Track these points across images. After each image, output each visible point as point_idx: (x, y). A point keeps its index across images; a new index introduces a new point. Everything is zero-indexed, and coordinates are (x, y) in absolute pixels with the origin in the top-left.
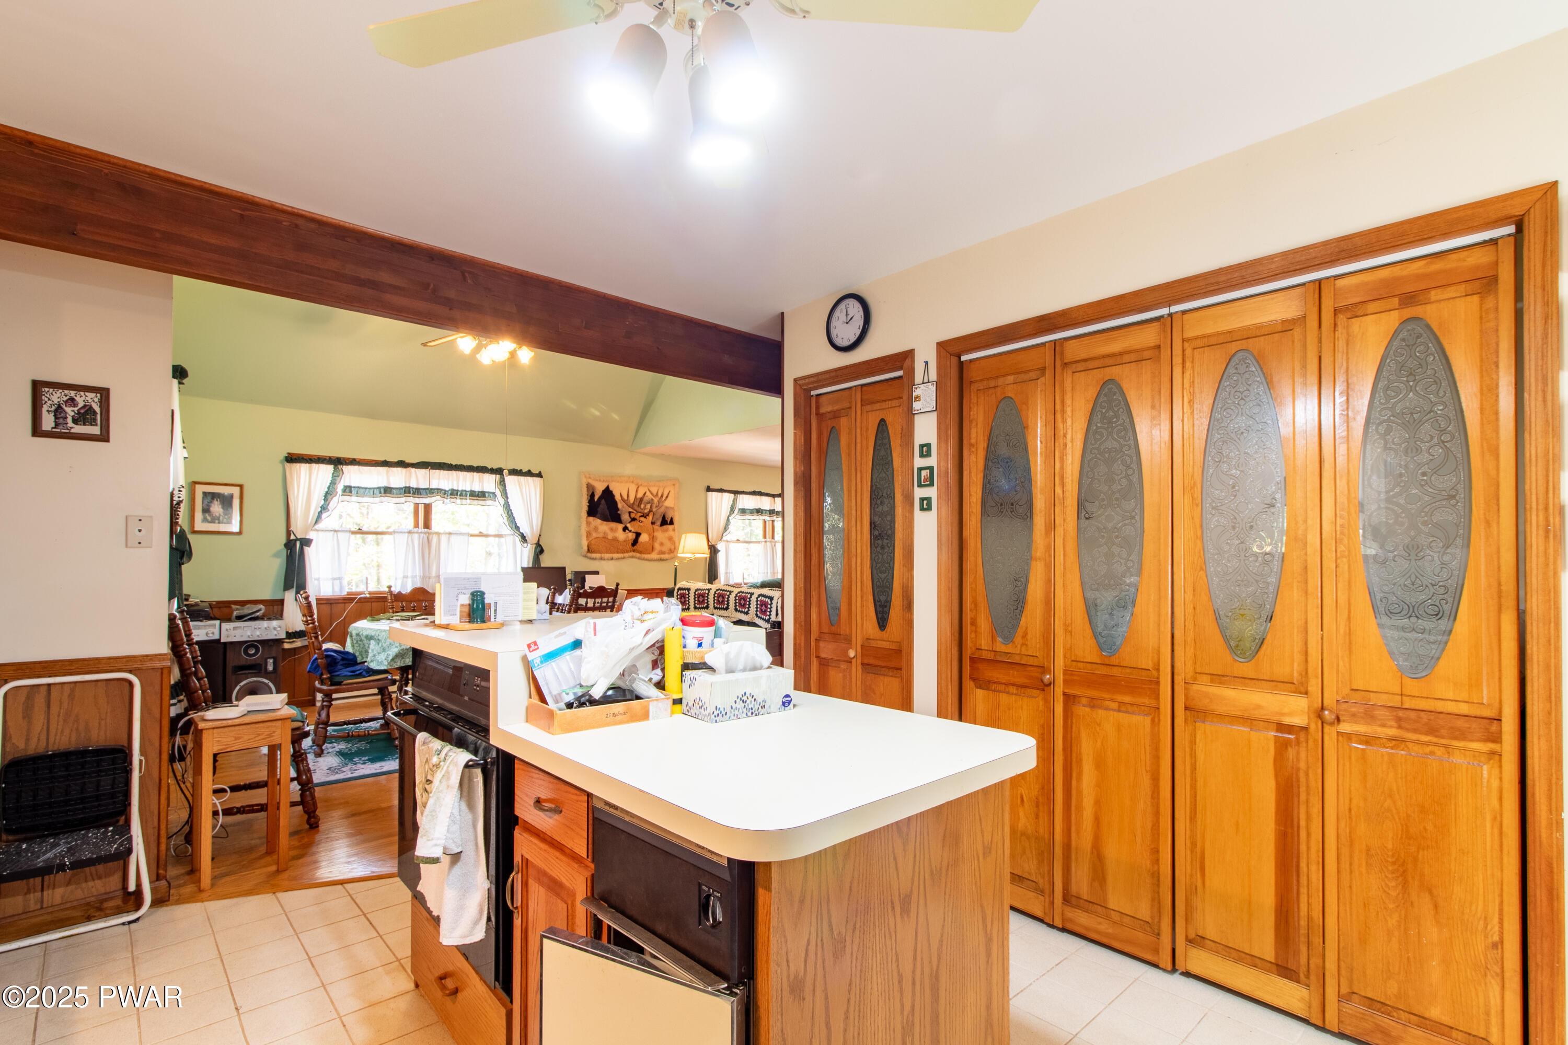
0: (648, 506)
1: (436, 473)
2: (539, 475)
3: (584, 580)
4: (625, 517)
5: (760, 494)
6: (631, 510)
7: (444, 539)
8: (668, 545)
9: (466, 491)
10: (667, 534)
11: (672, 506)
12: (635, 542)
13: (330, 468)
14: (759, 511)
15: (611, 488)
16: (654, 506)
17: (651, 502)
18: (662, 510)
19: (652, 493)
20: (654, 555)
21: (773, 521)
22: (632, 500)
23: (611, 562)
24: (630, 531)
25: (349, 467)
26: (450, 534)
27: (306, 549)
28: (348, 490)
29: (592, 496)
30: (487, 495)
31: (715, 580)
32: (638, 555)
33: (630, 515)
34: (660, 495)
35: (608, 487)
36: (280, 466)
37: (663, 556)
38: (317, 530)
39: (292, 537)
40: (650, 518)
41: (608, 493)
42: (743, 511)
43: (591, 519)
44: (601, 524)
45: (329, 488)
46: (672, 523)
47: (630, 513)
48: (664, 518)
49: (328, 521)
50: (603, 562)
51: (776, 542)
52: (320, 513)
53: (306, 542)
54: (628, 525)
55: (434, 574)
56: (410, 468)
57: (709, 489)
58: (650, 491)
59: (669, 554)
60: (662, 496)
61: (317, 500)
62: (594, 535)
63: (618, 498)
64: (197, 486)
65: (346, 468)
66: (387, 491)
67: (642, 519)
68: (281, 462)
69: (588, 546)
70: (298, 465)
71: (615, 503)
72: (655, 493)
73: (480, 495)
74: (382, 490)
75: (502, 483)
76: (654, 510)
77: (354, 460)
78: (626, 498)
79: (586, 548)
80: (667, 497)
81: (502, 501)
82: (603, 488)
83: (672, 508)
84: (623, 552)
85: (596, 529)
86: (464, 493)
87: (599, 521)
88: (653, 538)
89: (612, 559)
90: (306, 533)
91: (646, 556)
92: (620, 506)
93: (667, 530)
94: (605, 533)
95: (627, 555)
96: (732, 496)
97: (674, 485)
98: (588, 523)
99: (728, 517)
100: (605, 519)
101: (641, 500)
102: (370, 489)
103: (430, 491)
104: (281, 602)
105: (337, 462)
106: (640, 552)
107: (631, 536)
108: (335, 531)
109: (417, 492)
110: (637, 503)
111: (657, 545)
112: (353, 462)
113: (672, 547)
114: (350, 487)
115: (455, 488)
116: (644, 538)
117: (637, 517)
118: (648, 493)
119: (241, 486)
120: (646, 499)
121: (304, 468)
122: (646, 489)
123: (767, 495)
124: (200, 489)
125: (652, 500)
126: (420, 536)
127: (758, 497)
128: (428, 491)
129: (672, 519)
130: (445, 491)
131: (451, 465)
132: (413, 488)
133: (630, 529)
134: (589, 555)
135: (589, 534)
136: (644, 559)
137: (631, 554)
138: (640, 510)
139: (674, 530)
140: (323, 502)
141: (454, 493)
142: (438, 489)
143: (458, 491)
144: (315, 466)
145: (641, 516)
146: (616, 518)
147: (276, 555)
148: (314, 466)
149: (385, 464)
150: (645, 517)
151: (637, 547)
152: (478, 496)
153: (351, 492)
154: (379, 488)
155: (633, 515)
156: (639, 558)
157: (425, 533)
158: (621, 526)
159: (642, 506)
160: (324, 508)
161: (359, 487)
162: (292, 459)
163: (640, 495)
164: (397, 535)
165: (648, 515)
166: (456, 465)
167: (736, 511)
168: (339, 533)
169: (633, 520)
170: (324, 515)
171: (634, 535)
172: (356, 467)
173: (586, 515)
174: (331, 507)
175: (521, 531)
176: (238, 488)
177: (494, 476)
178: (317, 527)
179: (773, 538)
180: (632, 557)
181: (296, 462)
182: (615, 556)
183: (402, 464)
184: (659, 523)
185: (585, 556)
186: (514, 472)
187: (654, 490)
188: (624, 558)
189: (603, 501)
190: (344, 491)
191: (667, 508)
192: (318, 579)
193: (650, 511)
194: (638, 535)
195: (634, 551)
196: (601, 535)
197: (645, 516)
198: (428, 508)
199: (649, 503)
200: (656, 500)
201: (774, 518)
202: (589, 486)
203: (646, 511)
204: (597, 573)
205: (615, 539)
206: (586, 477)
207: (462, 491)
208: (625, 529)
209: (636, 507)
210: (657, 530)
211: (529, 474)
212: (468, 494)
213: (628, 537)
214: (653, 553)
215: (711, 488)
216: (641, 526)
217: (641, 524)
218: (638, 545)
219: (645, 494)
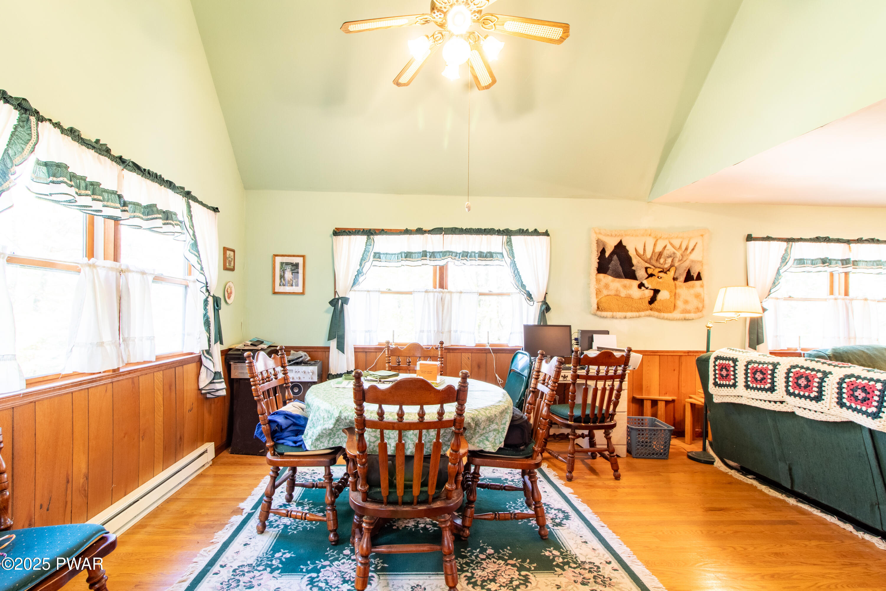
0: (669, 260)
1: (449, 238)
2: (546, 234)
3: (591, 340)
4: (641, 273)
5: (827, 240)
6: (648, 265)
7: (455, 296)
8: (694, 303)
9: (475, 252)
10: (692, 291)
11: (700, 259)
12: (652, 300)
13: (365, 237)
14: (824, 261)
15: (624, 243)
16: (677, 260)
17: (672, 256)
18: (686, 265)
19: (673, 247)
20: (676, 314)
21: (847, 274)
22: (649, 255)
23: (624, 321)
24: (647, 288)
25: (379, 236)
26: (461, 292)
27: (345, 305)
28: (377, 256)
29: (603, 251)
30: (494, 255)
31: (758, 343)
32: (656, 314)
33: (646, 271)
34: (684, 248)
35: (621, 242)
36: (331, 239)
37: (687, 316)
38: (355, 291)
39: (337, 297)
40: (671, 274)
41: (620, 248)
42: (801, 262)
43: (601, 276)
44: (613, 281)
45: (363, 256)
46: (699, 278)
47: (646, 268)
48: (689, 272)
49: (364, 283)
50: (615, 321)
51: (851, 300)
52: (357, 276)
53: (345, 300)
54: (645, 282)
55: (446, 329)
56: (427, 235)
57: (749, 238)
58: (671, 244)
59: (695, 313)
60: (686, 249)
61: (355, 267)
62: (605, 292)
63: (632, 253)
64: (277, 258)
65: (376, 238)
66: (408, 255)
67: (661, 274)
68: (330, 236)
69: (598, 304)
70: (342, 237)
71: (629, 259)
72: (678, 246)
73: (489, 256)
74: (403, 255)
75: (509, 243)
76: (676, 264)
77: (383, 230)
78: (641, 252)
79: (595, 306)
80: (693, 249)
81: (509, 261)
82: (616, 243)
83: (701, 262)
84: (638, 311)
85: (607, 286)
86: (473, 254)
87: (610, 278)
88: (675, 295)
89: (625, 318)
90: (346, 293)
91: (666, 315)
92: (635, 261)
93: (693, 287)
94: (617, 291)
96: (784, 244)
97: (702, 235)
98: (598, 281)
99: (778, 270)
100: (617, 275)
101: (660, 254)
102: (395, 254)
103: (445, 254)
104: (328, 348)
105: (369, 233)
106: (659, 311)
107: (649, 294)
108: (368, 291)
109: (433, 255)
110: (655, 258)
111: (680, 303)
112: (382, 232)
113: (700, 306)
114: (379, 253)
115: (466, 250)
116: (663, 295)
117: (656, 272)
118: (669, 247)
119: (303, 256)
120: (666, 253)
121: (344, 239)
122: (666, 242)
123: (838, 241)
124: (279, 260)
125: (674, 253)
126: (434, 295)
127: (824, 245)
128: (441, 254)
129: (699, 274)
130: (457, 253)
131: (462, 229)
132: (430, 252)
133: (646, 285)
134: (599, 313)
135: (598, 292)
136: (663, 318)
137: (649, 312)
138: (659, 265)
139: (702, 286)
140: (358, 267)
141: (465, 255)
142: (450, 252)
143: (468, 253)
144: (353, 237)
145: (660, 272)
146: (631, 275)
147: (327, 311)
149: (407, 232)
150: (666, 273)
151: (655, 305)
152: (486, 257)
153: (380, 258)
154: (401, 253)
155: (650, 271)
156: (657, 317)
157: (439, 292)
158: (635, 283)
159: (662, 261)
160: (359, 273)
161: (387, 254)
162: (337, 232)
163: (659, 249)
164: (415, 294)
165: (669, 270)
166: (465, 230)
167: (790, 263)
168: (370, 293)
169: (651, 275)
170: (361, 279)
171: (652, 291)
172: (384, 237)
173: (596, 272)
174: (365, 270)
175: (527, 289)
176: (302, 258)
177: (501, 237)
178: (355, 288)
179: (847, 294)
180: (649, 316)
181: (339, 235)
182: (629, 314)
183: (420, 231)
184: (682, 278)
185: (595, 315)
186: (522, 232)
187: (677, 243)
188: (639, 317)
189: (615, 257)
190: (374, 257)
191: (693, 261)
192: (354, 332)
193: (672, 266)
194: (656, 292)
195: (652, 310)
196: (613, 293)
197: (665, 271)
198: (442, 269)
199: (671, 256)
200: (678, 254)
201: (849, 270)
202: (598, 242)
203: (667, 266)
204: (607, 332)
206: (596, 233)
207: (472, 252)
208: (641, 286)
209: (654, 262)
210: (680, 287)
211: (536, 232)
212: (477, 255)
213: (644, 294)
214: (676, 312)
215: (753, 236)
216: (660, 283)
217: (661, 280)
218: (656, 302)
219: (665, 247)
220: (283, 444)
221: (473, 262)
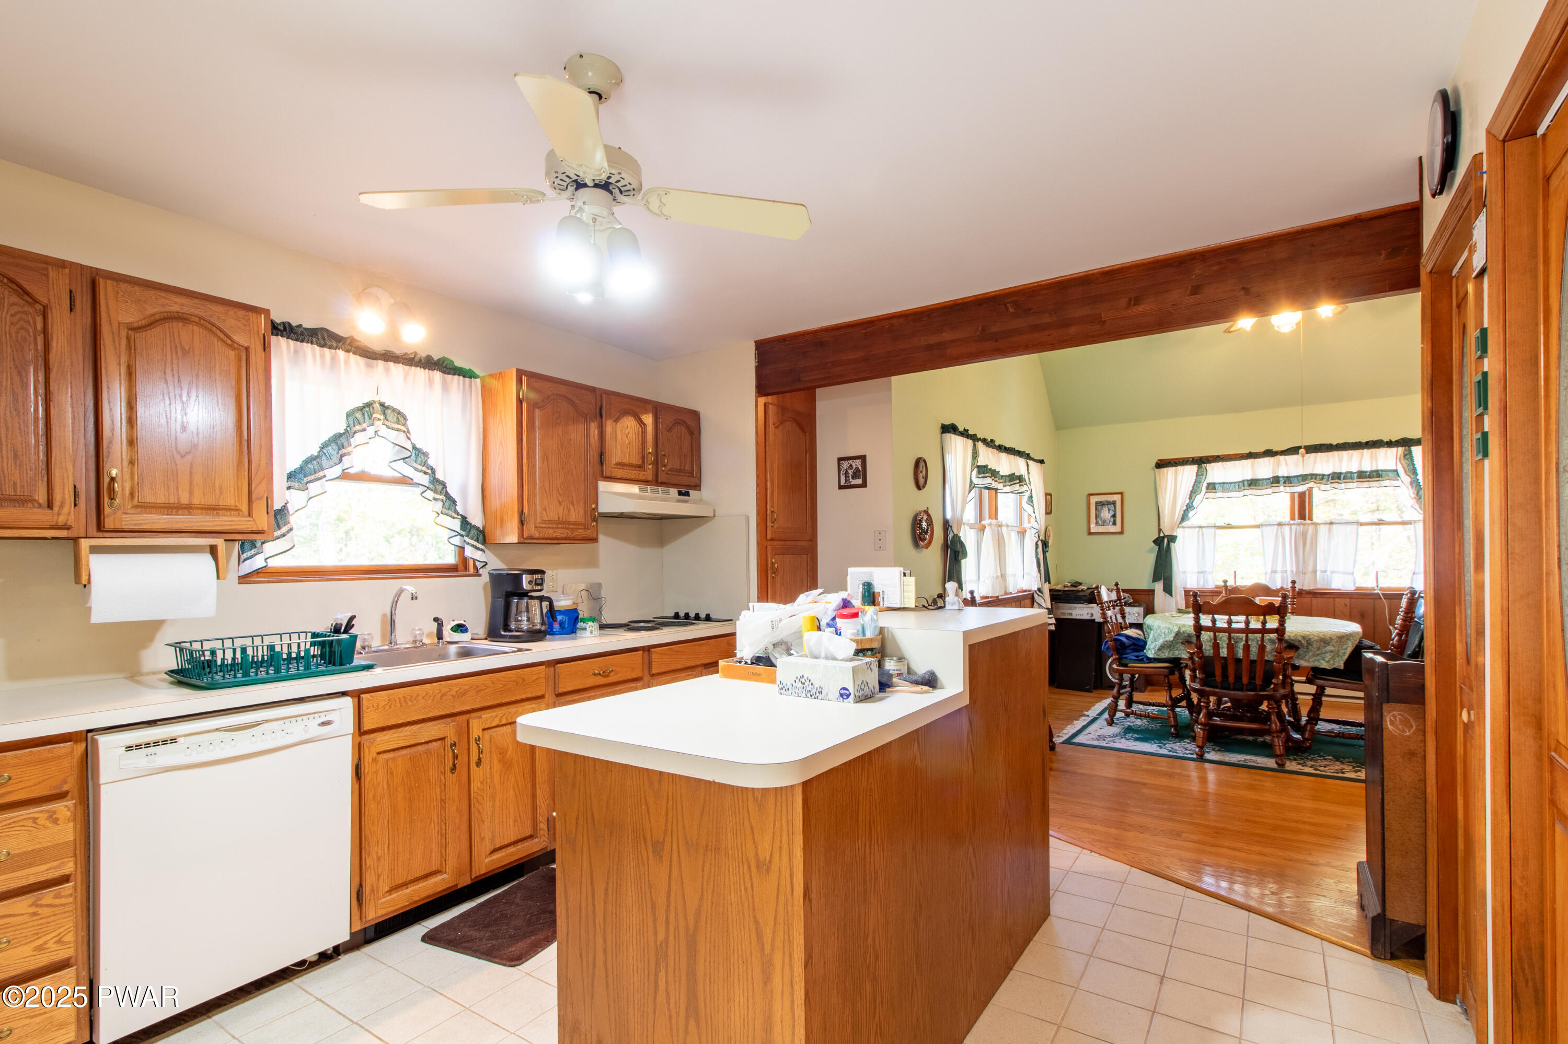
1: (1312, 456)
7: (1323, 530)
9: (1351, 473)
13: (1195, 467)
25: (1213, 464)
26: (1331, 523)
27: (1172, 544)
28: (1212, 487)
30: (1385, 473)
36: (1152, 472)
38: (1184, 527)
39: (1162, 535)
45: (1193, 487)
49: (1195, 518)
52: (1186, 511)
53: (1172, 539)
55: (1310, 569)
56: (1278, 456)
61: (1183, 500)
64: (1091, 497)
65: (1209, 466)
66: (1253, 483)
68: (1153, 469)
70: (1165, 469)
73: (1374, 475)
74: (1246, 483)
77: (1219, 456)
81: (1406, 480)
86: (1349, 475)
90: (1173, 530)
102: (1235, 483)
103: (1304, 478)
104: (1153, 590)
105: (1200, 461)
108: (1200, 527)
109: (1288, 480)
112: (1217, 458)
114: (1214, 484)
115: (1338, 471)
119: (1121, 493)
121: (1170, 471)
126: (1291, 529)
128: (1300, 479)
130: (1323, 475)
131: (1331, 445)
132: (1283, 477)
140: (1188, 501)
141: (1336, 477)
142: (1312, 475)
143: (1341, 473)
147: (1150, 551)
148: (1179, 468)
149: (1251, 456)
152: (1370, 477)
153: (1214, 488)
154: (1243, 481)
157: (1298, 524)
160: (1189, 507)
161: (1224, 483)
162: (1161, 464)
164: (1264, 528)
166: (1336, 445)
168: (1203, 528)
170: (1191, 514)
172: (1221, 463)
174: (1195, 504)
176: (1119, 496)
177: (1394, 449)
178: (1184, 524)
181: (1164, 467)
183: (1269, 453)
190: (1207, 488)
192: (1184, 573)
198: (1303, 496)
207: (1347, 473)
212: (1356, 475)
220: (1126, 658)
221: (1350, 485)
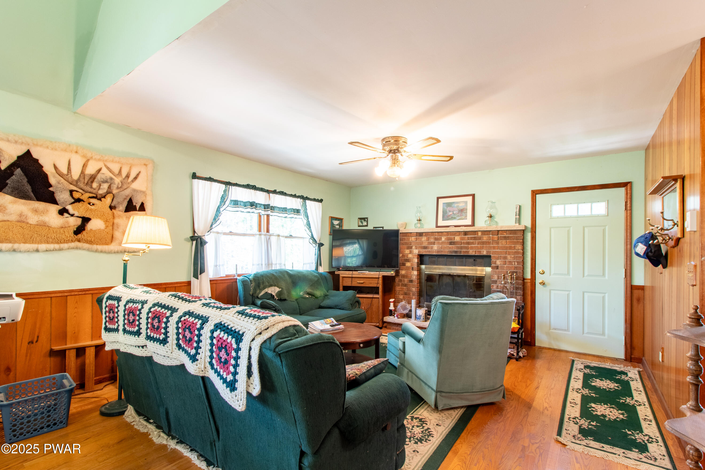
0: (105, 186)
4: (63, 196)
5: (254, 188)
6: (74, 188)
10: (134, 222)
11: (144, 189)
12: (79, 230)
14: (253, 205)
15: (34, 155)
17: (109, 181)
18: (127, 192)
19: (111, 171)
21: (268, 216)
24: (72, 215)
31: (201, 273)
32: (86, 246)
33: (71, 195)
34: (124, 174)
35: (28, 152)
40: (108, 200)
41: (28, 160)
42: (236, 203)
44: (14, 202)
46: (142, 208)
47: (71, 192)
48: (130, 201)
51: (271, 235)
54: (69, 208)
57: (194, 176)
58: (108, 168)
60: (128, 176)
63: (48, 169)
67: (93, 201)
71: (45, 176)
72: (116, 171)
76: (114, 191)
78: (64, 170)
80: (136, 178)
82: (19, 152)
83: (144, 192)
84: (59, 242)
87: (8, 198)
88: (112, 225)
89: (36, 251)
91: (100, 247)
92: (52, 180)
93: (135, 217)
94: (21, 215)
95: (66, 246)
96: (223, 186)
97: (146, 165)
99: (219, 208)
100: (21, 196)
101: (93, 178)
106: (90, 242)
107: (74, 222)
110: (84, 180)
111: (117, 234)
116: (95, 225)
117: (85, 197)
118: (104, 170)
120: (99, 177)
122: (99, 165)
123: (262, 190)
125: (112, 179)
127: (252, 191)
129: (142, 204)
133: (71, 212)
136: (97, 251)
138: (90, 190)
145: (91, 197)
146: (46, 196)
150: (100, 199)
151: (83, 235)
155: (76, 195)
156: (88, 250)
158: (53, 209)
159: (95, 185)
163: (90, 170)
165: (104, 197)
167: (228, 203)
169: (79, 200)
171: (80, 220)
179: (268, 231)
180: (77, 248)
184: (122, 207)
187: (115, 168)
188: (61, 250)
189: (17, 171)
191: (134, 190)
193: (108, 193)
194: (86, 220)
195: (79, 241)
196: (13, 217)
197: (98, 197)
199: (106, 182)
200: (117, 180)
201: (269, 213)
203: (101, 192)
205: (43, 225)
208: (63, 211)
209: (82, 185)
210: (119, 216)
213: (67, 222)
214: (113, 244)
215: (197, 175)
216: (91, 210)
217: (93, 207)
218: (84, 233)
219: (100, 170)
